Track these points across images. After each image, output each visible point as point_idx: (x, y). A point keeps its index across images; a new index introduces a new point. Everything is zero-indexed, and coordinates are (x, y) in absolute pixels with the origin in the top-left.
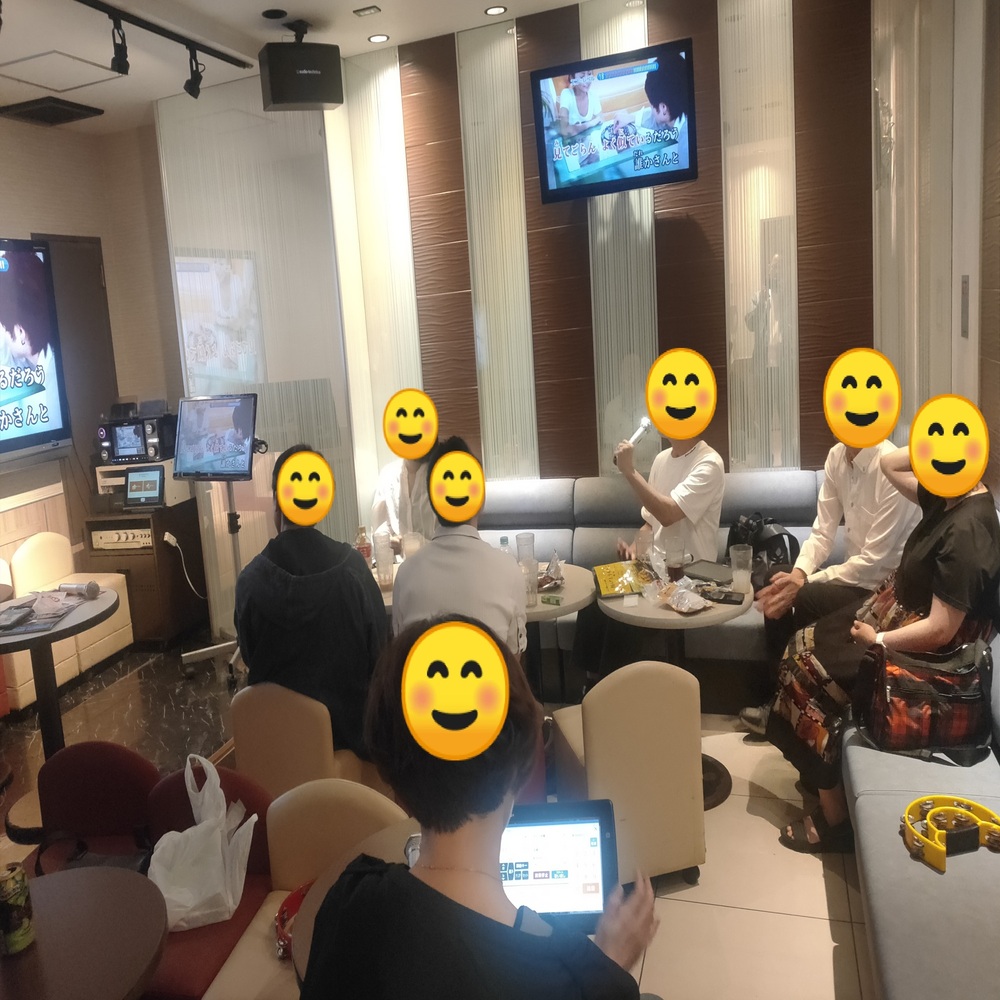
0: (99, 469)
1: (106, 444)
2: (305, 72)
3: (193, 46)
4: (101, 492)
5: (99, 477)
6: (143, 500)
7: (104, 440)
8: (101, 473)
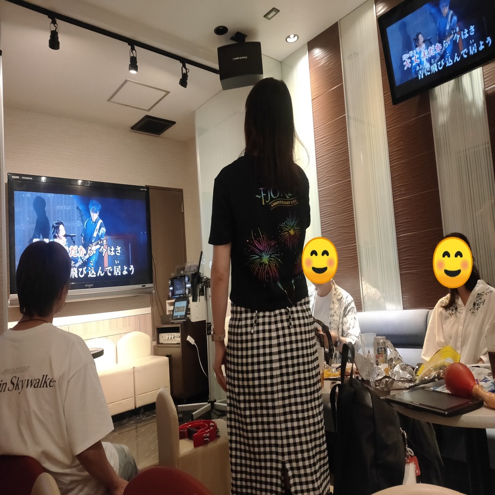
0: (168, 301)
1: (171, 288)
2: (238, 58)
3: (184, 61)
4: (168, 313)
5: (167, 305)
6: (179, 317)
7: (170, 286)
8: (168, 303)
